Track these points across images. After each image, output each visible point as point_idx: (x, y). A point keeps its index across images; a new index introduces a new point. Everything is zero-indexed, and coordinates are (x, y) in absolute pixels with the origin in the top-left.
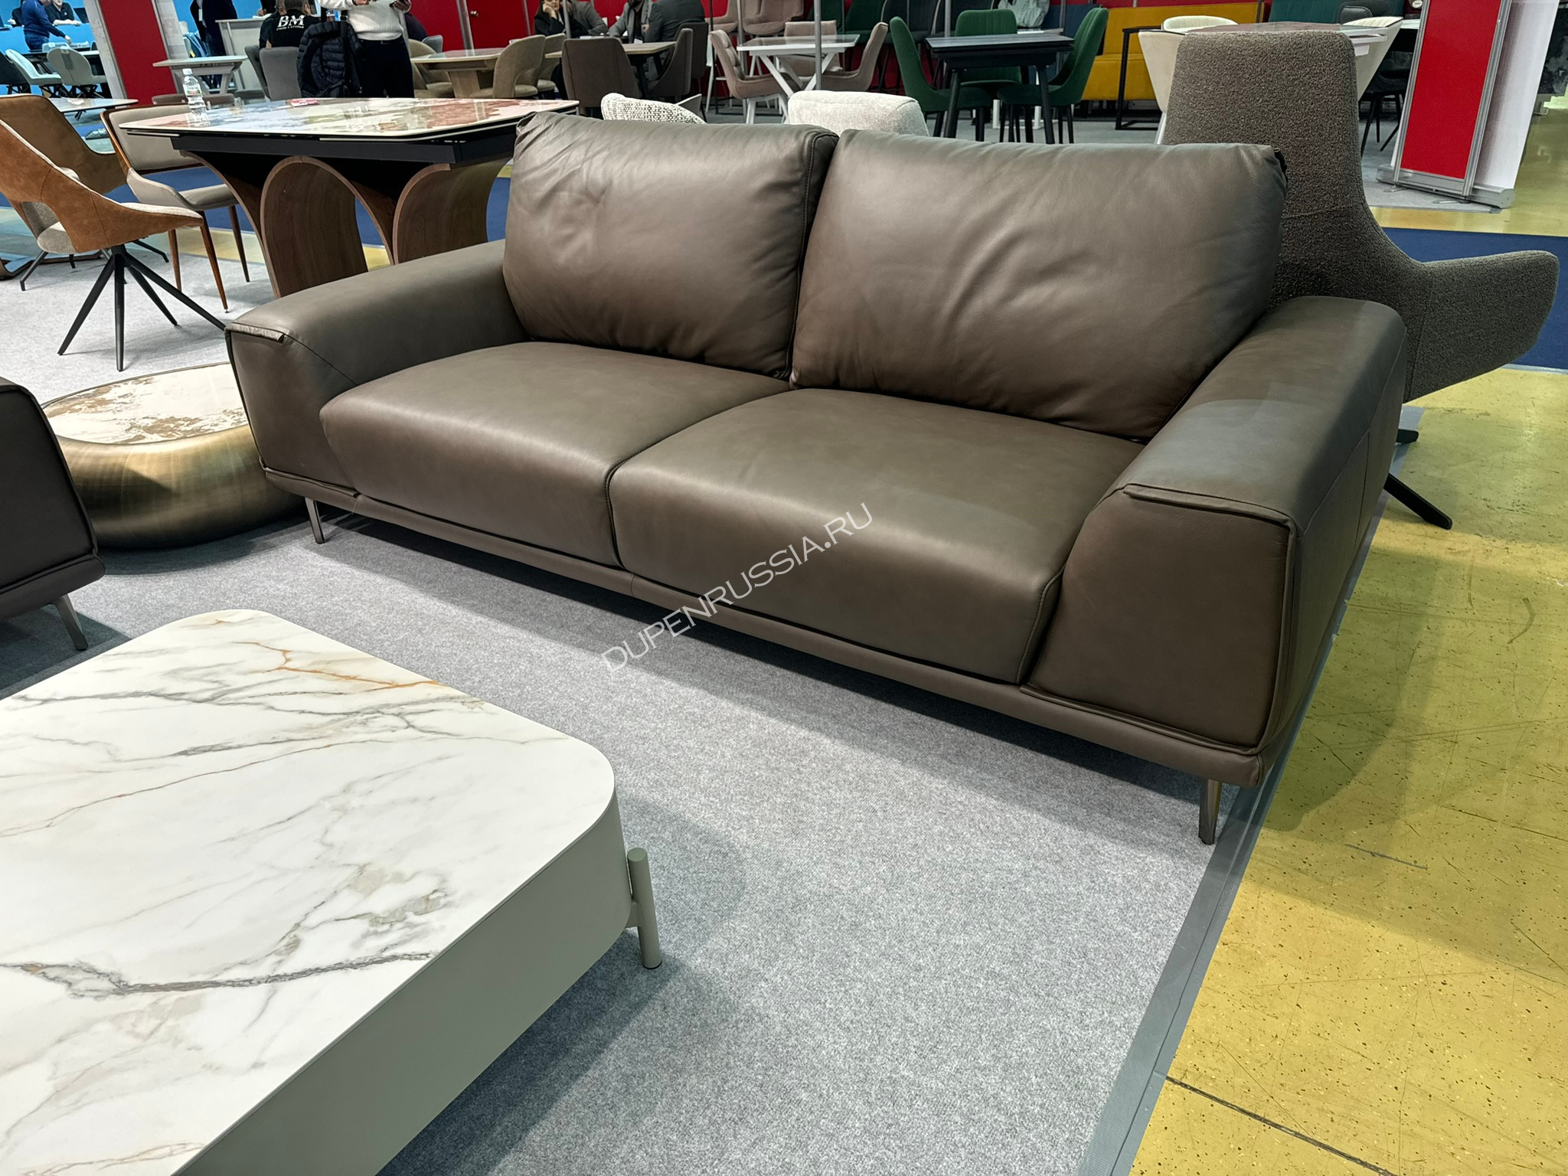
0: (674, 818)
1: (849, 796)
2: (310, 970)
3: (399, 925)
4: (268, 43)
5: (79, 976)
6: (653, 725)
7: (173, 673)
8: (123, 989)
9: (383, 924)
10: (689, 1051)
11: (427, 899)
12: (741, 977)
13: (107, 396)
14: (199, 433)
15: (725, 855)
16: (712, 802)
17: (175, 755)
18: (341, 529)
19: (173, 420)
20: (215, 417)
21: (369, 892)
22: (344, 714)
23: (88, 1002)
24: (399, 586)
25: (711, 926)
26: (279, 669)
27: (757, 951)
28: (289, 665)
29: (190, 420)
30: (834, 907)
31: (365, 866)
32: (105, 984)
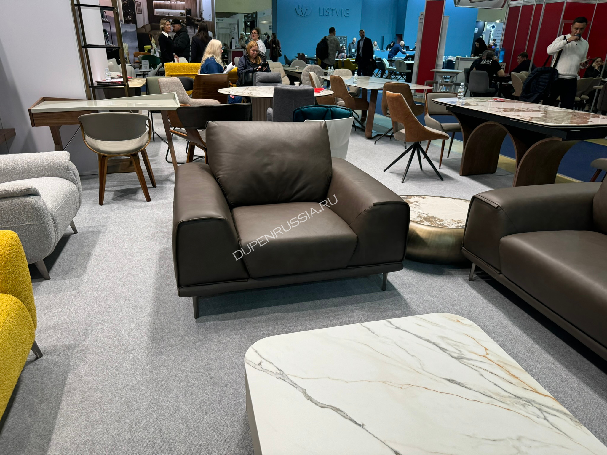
4: (474, 69)
7: (442, 338)
14: (443, 226)
17: (446, 379)
19: (433, 217)
22: (514, 395)
24: (502, 314)
26: (484, 356)
28: (487, 356)
29: (440, 220)
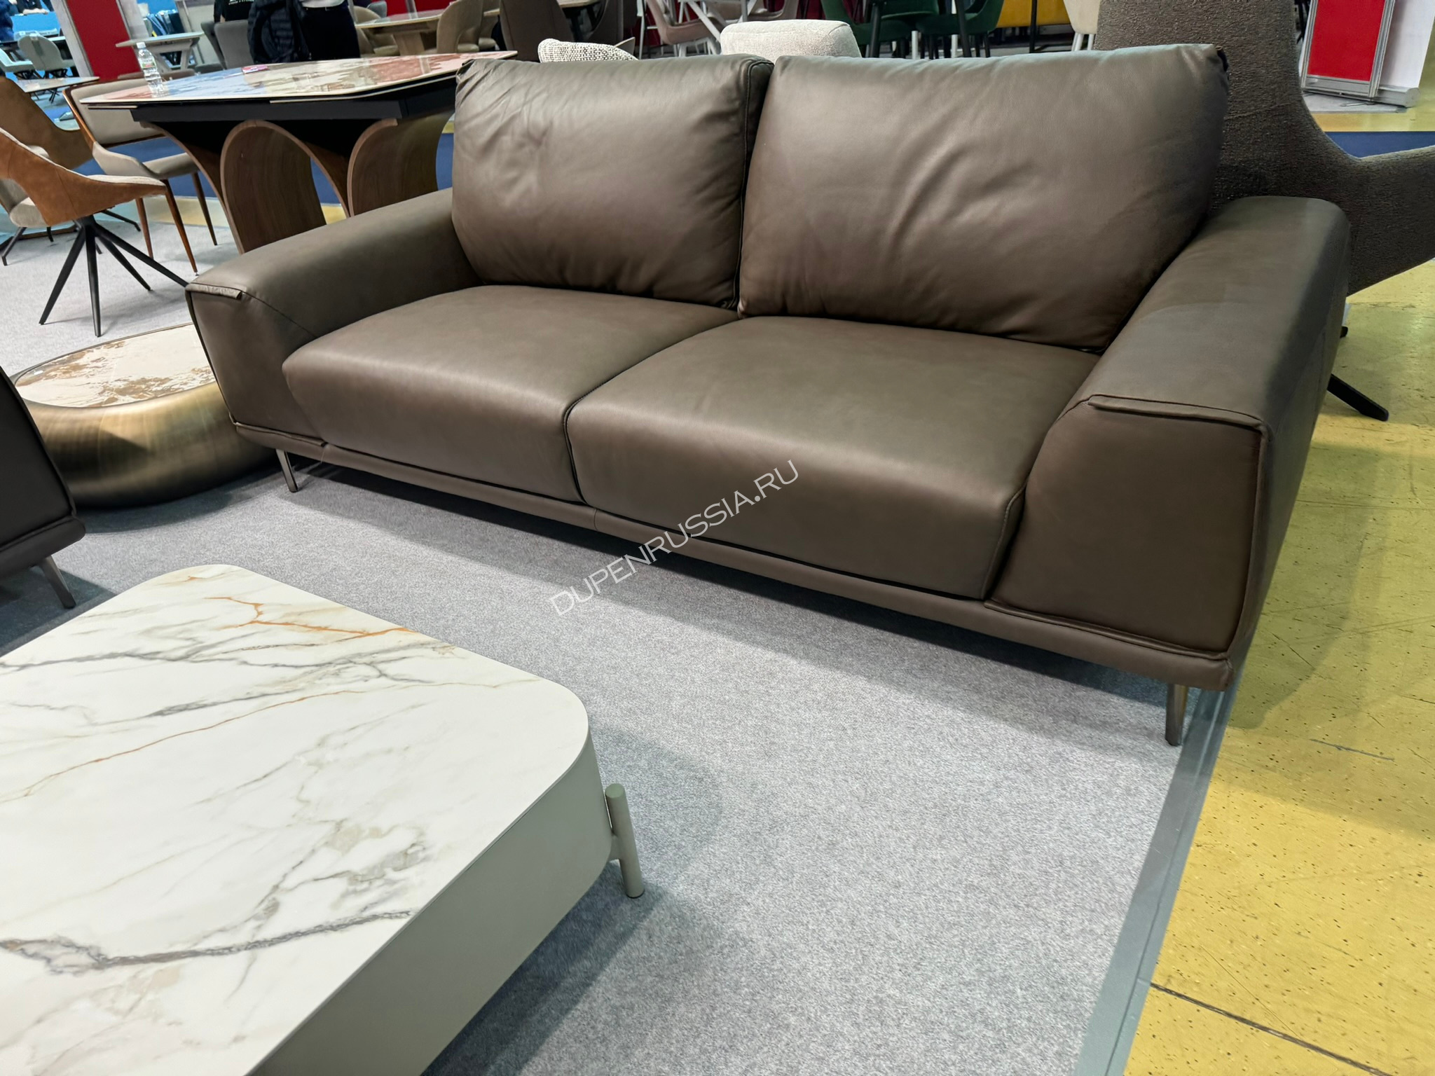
0: (649, 746)
1: (819, 716)
2: (290, 934)
3: (378, 883)
4: (222, 19)
5: (58, 951)
6: (623, 654)
8: (102, 963)
9: (362, 881)
10: (676, 980)
11: (405, 854)
12: (723, 902)
13: (81, 362)
14: (168, 393)
15: (701, 780)
16: (685, 728)
17: (150, 716)
18: (313, 477)
19: (144, 381)
20: (184, 377)
21: (346, 849)
22: (317, 665)
23: (67, 977)
25: (691, 852)
26: (252, 622)
27: (738, 875)
28: (261, 618)
29: (161, 380)
30: (811, 827)
31: (342, 821)
32: (84, 959)
